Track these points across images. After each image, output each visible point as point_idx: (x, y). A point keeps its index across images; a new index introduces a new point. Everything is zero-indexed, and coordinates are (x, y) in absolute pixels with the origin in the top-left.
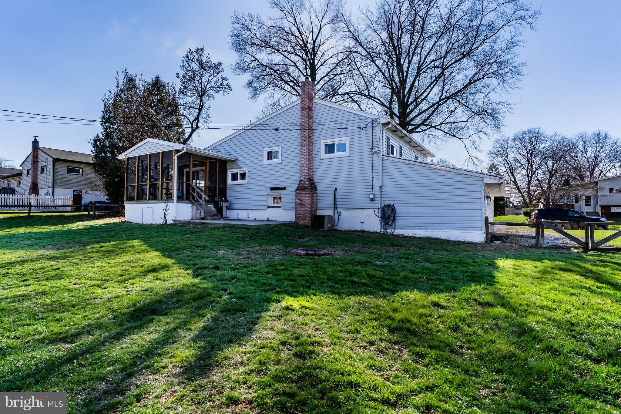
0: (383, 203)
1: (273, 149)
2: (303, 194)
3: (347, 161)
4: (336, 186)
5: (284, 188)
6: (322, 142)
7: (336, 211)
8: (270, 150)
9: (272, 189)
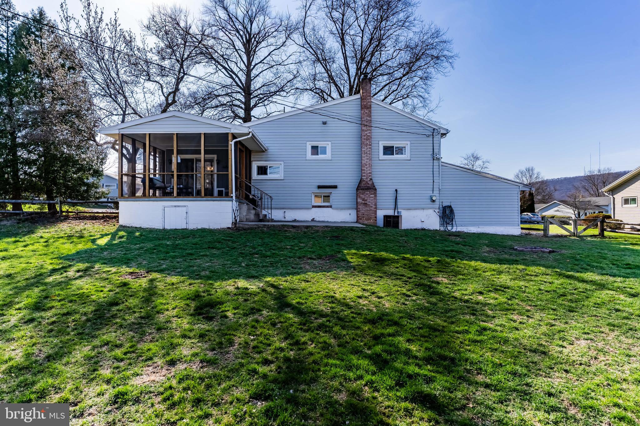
0: (441, 204)
1: (320, 144)
2: (367, 194)
3: (409, 164)
4: (396, 187)
5: (335, 187)
6: (380, 143)
7: (396, 211)
8: (315, 144)
9: (320, 187)
